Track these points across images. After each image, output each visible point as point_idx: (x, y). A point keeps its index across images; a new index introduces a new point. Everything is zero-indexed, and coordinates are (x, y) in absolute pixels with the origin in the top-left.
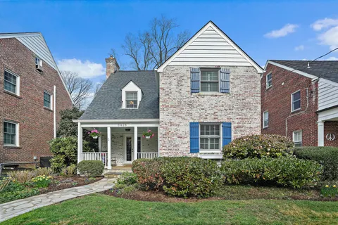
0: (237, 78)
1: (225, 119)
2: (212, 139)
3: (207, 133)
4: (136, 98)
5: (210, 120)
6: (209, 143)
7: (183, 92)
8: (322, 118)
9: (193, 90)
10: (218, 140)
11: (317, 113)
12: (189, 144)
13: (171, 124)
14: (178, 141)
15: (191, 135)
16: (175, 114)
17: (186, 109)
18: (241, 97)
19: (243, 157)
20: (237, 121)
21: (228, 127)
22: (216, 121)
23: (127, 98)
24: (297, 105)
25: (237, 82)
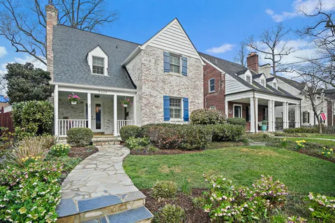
0: (191, 65)
1: (184, 96)
2: (176, 110)
3: (173, 105)
4: (103, 64)
5: (175, 95)
6: (174, 113)
7: (159, 70)
8: (228, 99)
9: (166, 70)
10: (179, 110)
11: (225, 96)
12: (163, 114)
13: (151, 96)
14: (155, 110)
15: (164, 106)
16: (153, 88)
17: (161, 84)
18: (193, 80)
19: (205, 123)
20: (191, 97)
21: (186, 101)
22: (179, 96)
23: (93, 63)
24: (212, 88)
25: (191, 68)
